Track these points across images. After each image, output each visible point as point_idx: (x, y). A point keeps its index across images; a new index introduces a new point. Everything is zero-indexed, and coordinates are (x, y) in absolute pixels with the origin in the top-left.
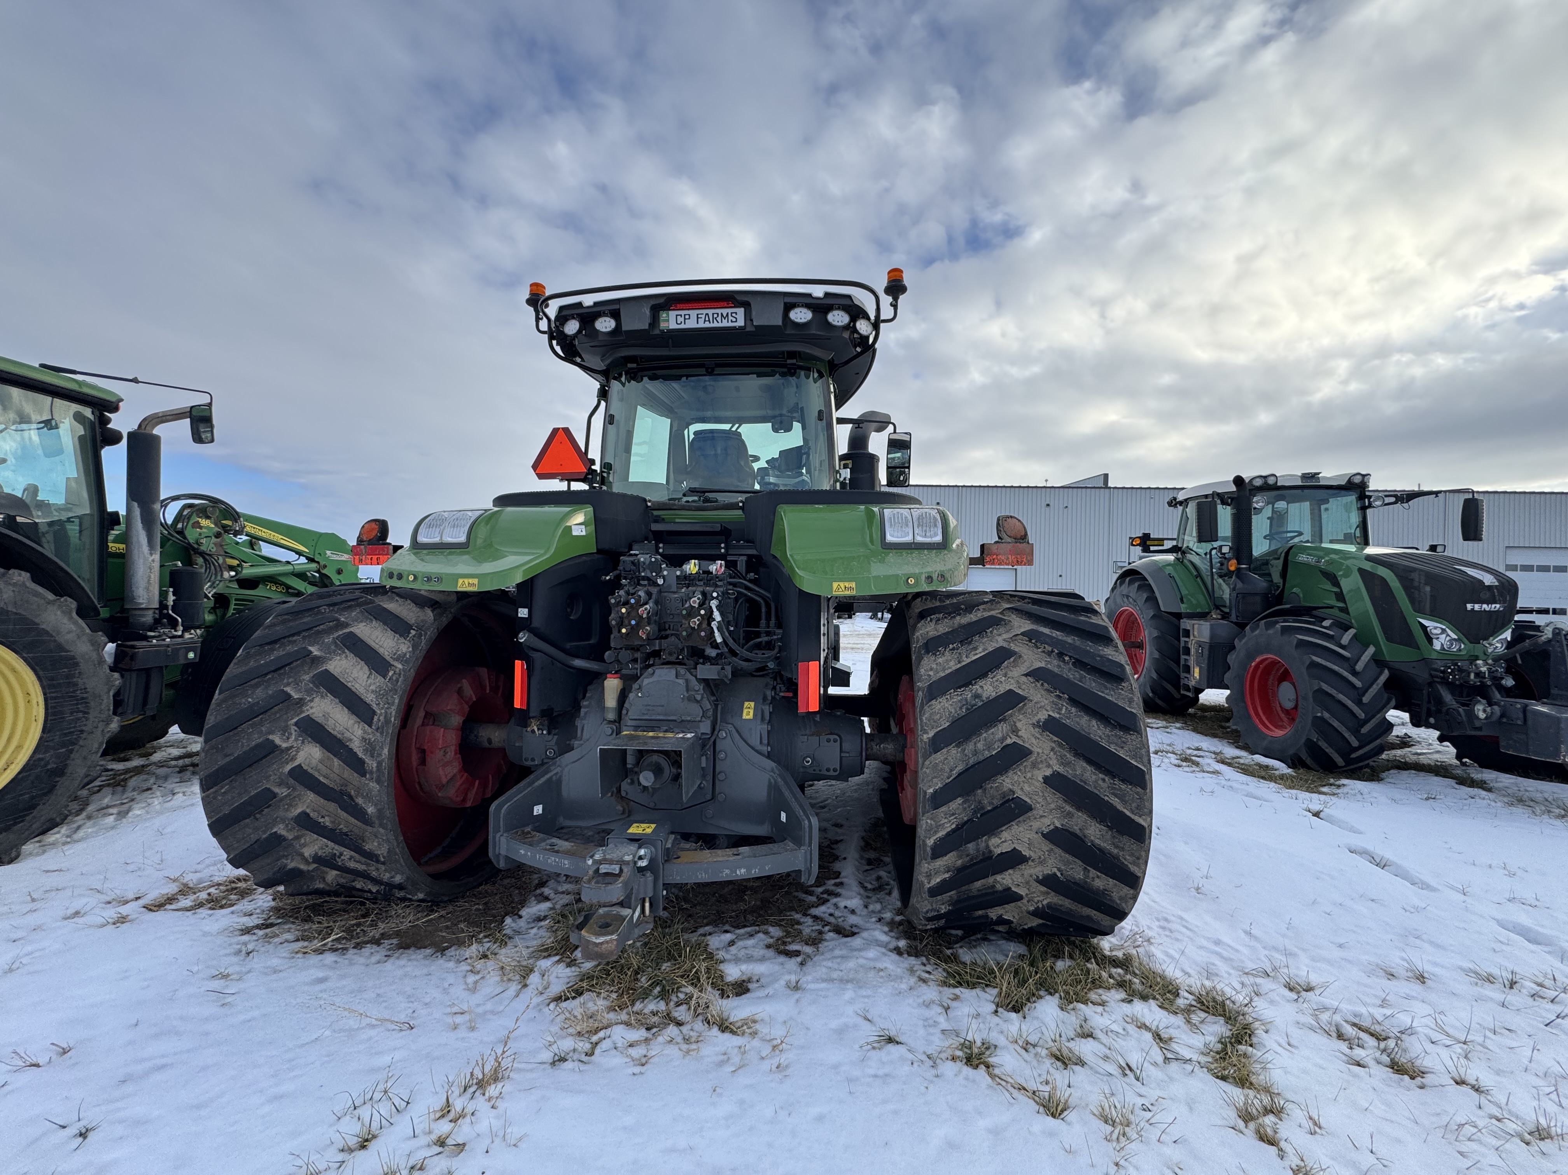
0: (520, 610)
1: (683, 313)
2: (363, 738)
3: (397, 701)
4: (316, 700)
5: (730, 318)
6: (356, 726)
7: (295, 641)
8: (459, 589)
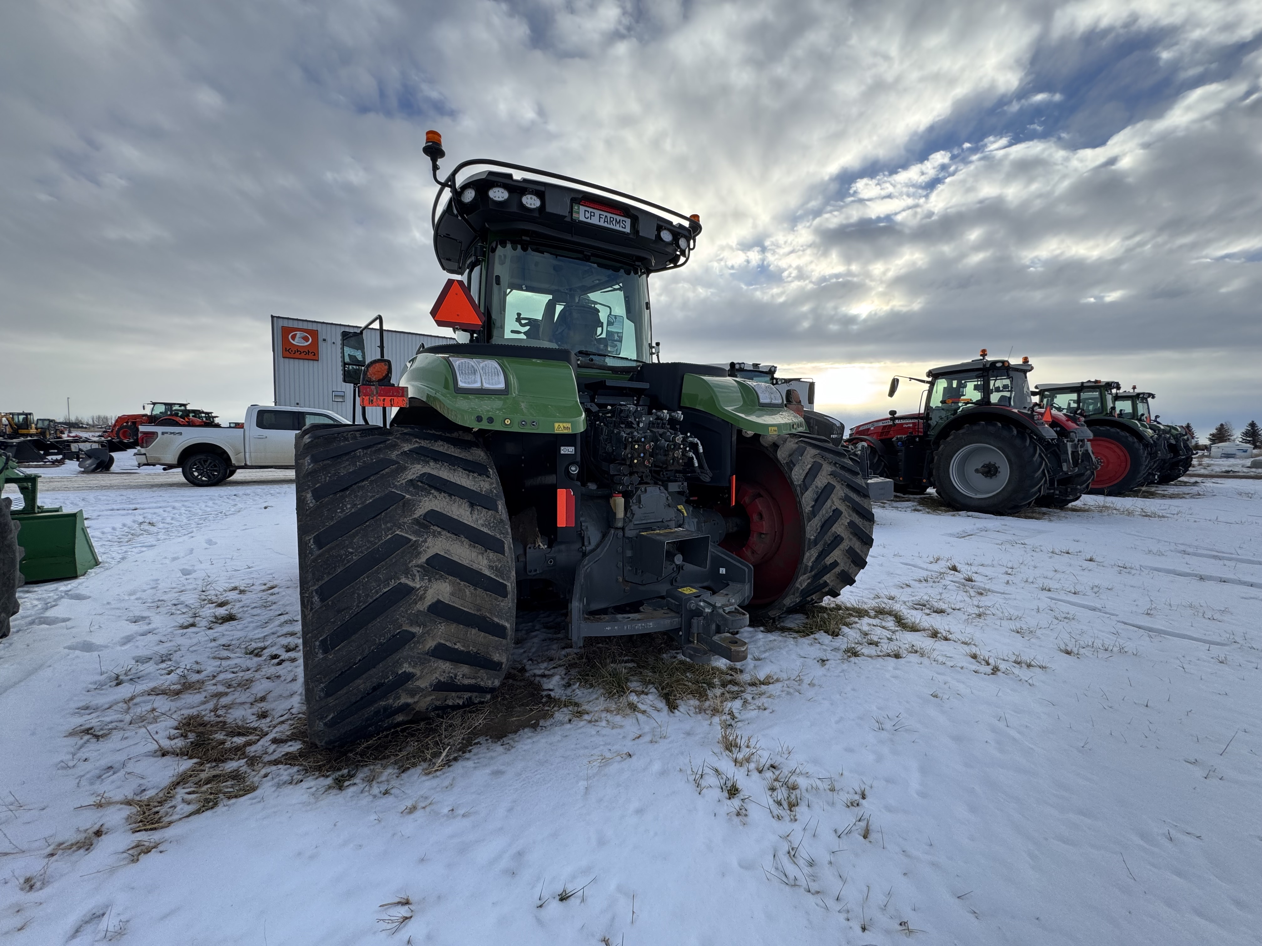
0: (562, 448)
1: (590, 210)
2: (490, 566)
3: (510, 530)
4: (429, 540)
5: (621, 224)
6: (480, 557)
7: (363, 486)
8: (556, 432)
